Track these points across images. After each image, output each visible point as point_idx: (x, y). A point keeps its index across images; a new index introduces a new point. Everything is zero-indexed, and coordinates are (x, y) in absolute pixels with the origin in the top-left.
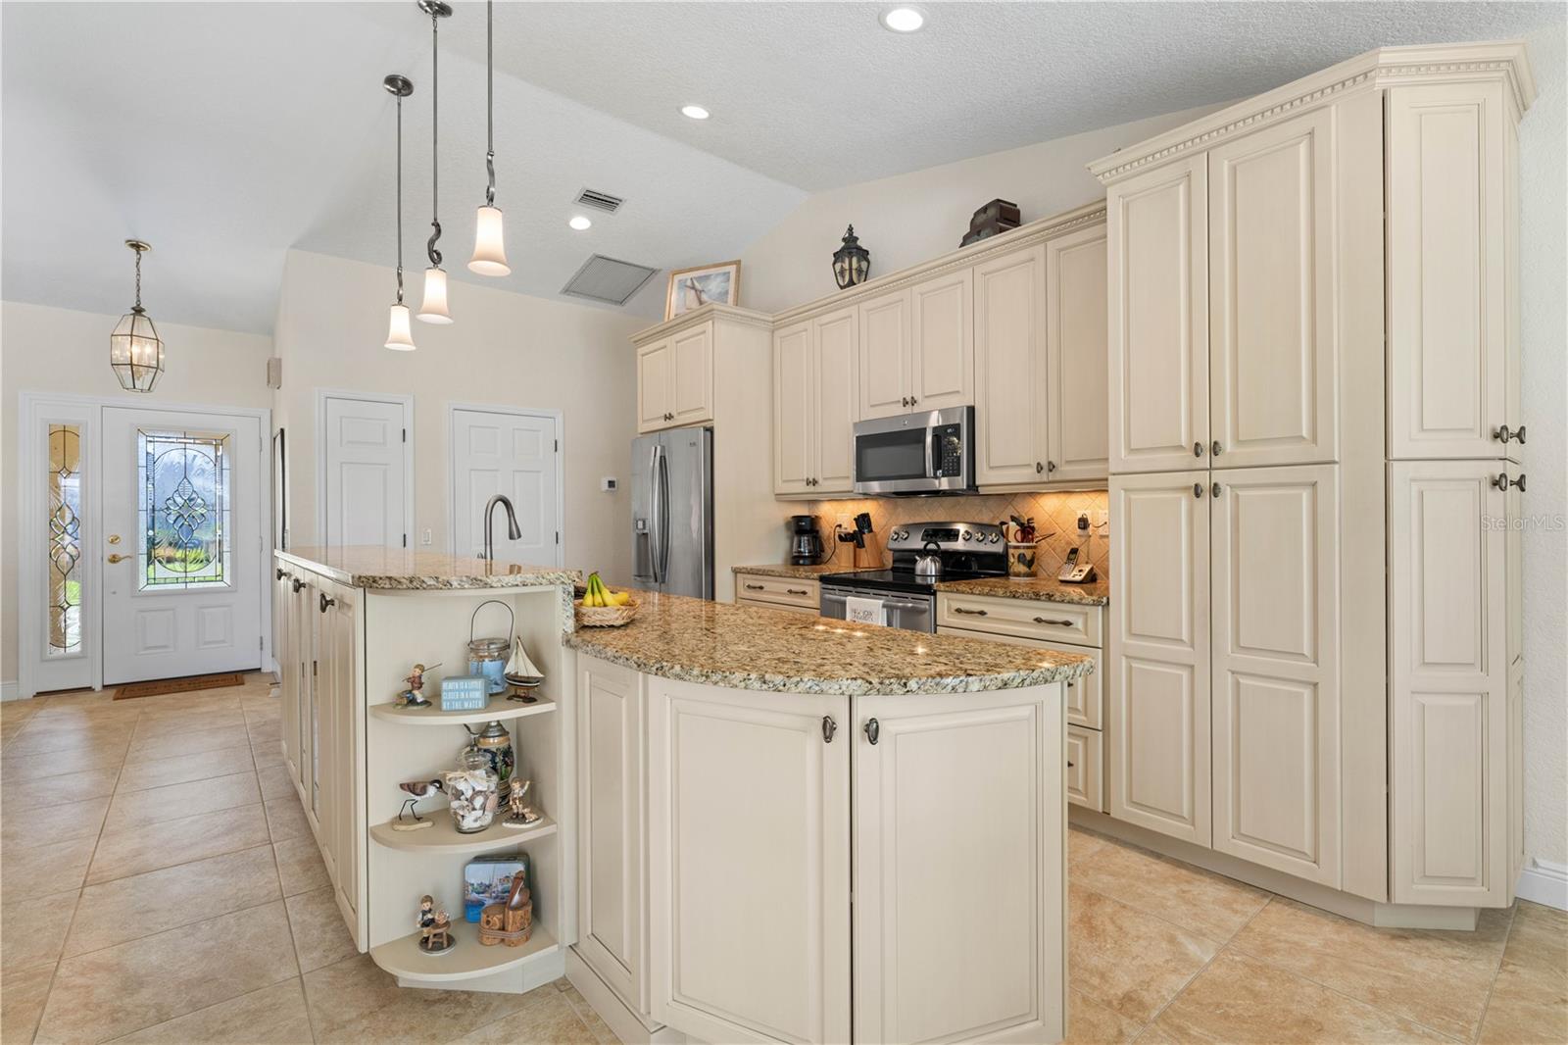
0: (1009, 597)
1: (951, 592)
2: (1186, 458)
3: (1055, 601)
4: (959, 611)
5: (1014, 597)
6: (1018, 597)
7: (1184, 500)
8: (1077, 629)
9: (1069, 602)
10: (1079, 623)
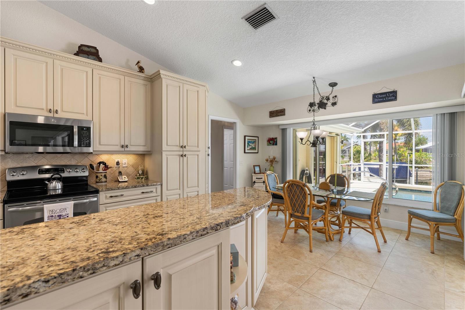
0: (134, 188)
1: (109, 190)
2: (178, 148)
3: (149, 186)
4: (111, 197)
5: (136, 187)
6: (137, 187)
7: (178, 157)
8: (154, 192)
9: (153, 185)
10: (154, 190)
